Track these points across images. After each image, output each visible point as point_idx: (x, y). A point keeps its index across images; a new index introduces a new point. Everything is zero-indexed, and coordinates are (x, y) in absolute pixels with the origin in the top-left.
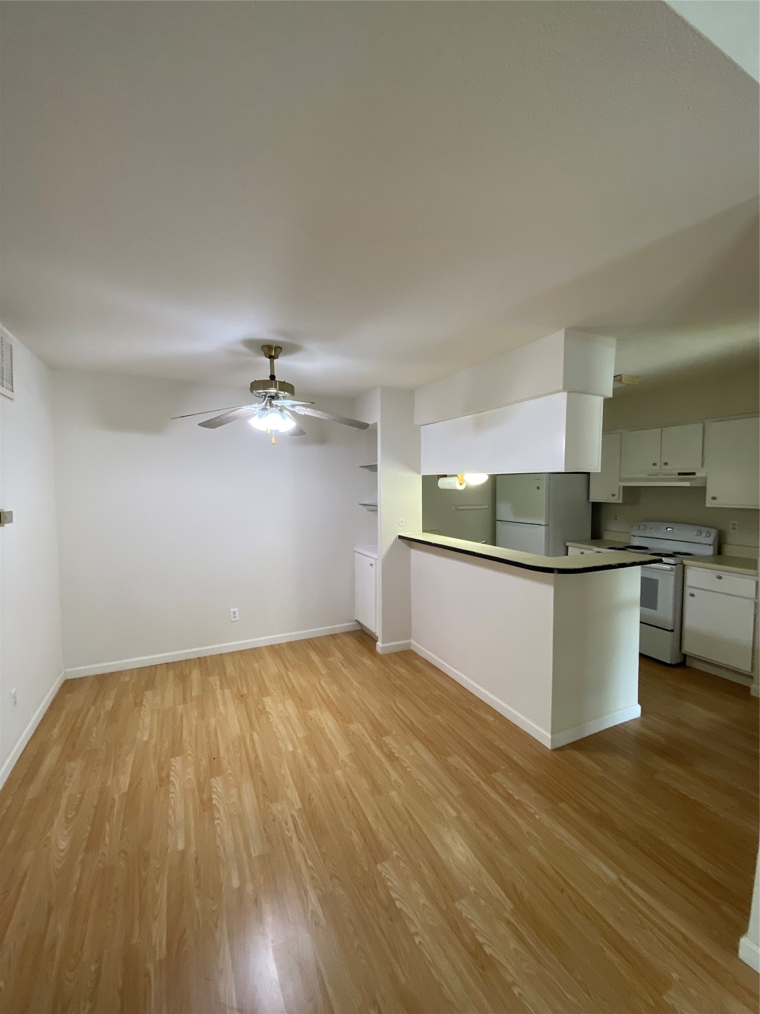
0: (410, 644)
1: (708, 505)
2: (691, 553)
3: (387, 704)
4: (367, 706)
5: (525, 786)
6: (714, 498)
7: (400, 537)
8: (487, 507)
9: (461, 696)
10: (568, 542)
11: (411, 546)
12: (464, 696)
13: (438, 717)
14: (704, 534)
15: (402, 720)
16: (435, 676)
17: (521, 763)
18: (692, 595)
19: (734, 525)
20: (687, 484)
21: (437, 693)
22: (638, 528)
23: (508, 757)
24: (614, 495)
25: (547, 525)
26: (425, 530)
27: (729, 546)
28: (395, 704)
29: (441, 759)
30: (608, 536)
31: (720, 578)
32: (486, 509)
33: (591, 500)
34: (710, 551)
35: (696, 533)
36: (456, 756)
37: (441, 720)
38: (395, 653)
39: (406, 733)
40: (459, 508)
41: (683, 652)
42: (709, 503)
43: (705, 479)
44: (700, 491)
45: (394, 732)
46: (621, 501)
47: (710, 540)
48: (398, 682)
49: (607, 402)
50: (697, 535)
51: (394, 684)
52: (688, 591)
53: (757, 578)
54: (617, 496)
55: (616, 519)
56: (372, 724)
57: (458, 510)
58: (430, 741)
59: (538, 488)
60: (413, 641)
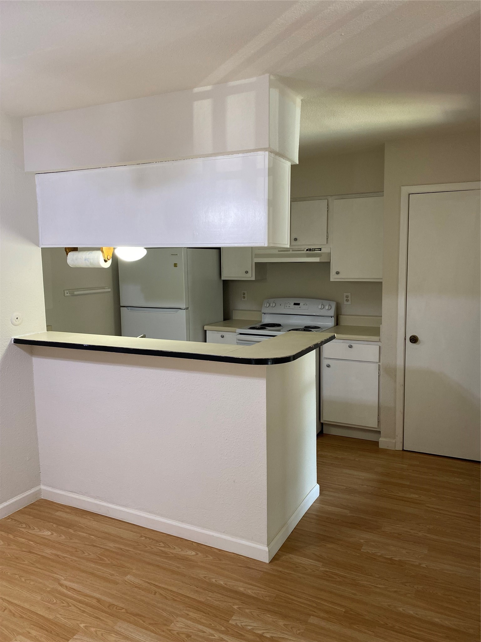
0: (39, 491)
1: (332, 280)
2: (319, 326)
3: (48, 589)
4: (19, 606)
5: (269, 617)
6: (338, 273)
7: (17, 341)
8: (110, 290)
9: (143, 538)
10: (207, 325)
11: (32, 353)
12: (146, 537)
13: (129, 577)
14: (327, 307)
15: (80, 602)
16: (94, 524)
17: (250, 592)
18: (328, 366)
19: (347, 297)
20: (317, 260)
21: (111, 545)
22: (268, 305)
23: (236, 592)
24: (247, 272)
25: (187, 309)
26: (50, 327)
27: (344, 316)
28: (61, 585)
29: (163, 631)
30: (237, 316)
31: (351, 347)
32: (109, 292)
33: (222, 279)
34: (331, 323)
35: (320, 307)
36: (179, 619)
37: (137, 581)
38: (21, 512)
39: (100, 619)
40: (76, 293)
41: (322, 421)
42: (333, 277)
43: (329, 254)
44: (326, 266)
45: (82, 625)
46: (253, 279)
47: (332, 312)
48: (48, 552)
49: (293, 167)
50: (321, 309)
51: (44, 557)
52: (325, 363)
53: (379, 343)
54: (249, 274)
55: (244, 297)
56: (42, 628)
57: (73, 295)
58: (137, 615)
59: (175, 265)
60: (43, 487)
